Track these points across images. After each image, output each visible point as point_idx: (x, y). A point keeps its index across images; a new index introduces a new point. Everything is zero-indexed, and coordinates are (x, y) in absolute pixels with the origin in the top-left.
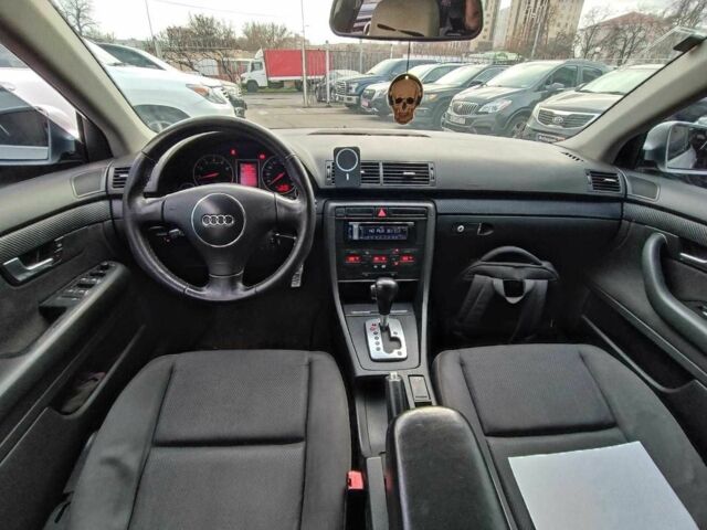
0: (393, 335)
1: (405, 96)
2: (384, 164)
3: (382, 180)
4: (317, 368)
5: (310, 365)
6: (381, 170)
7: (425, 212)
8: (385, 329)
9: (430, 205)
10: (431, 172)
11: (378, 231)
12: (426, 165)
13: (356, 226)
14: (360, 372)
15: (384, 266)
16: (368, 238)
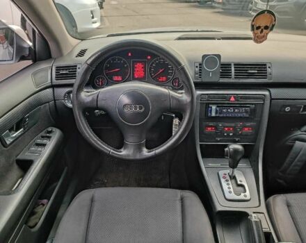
0: (239, 183)
1: (263, 25)
2: (235, 65)
3: (233, 76)
4: (187, 203)
5: (182, 199)
6: (233, 69)
7: (263, 98)
8: (233, 178)
9: (267, 93)
10: (269, 70)
11: (229, 110)
12: (265, 65)
13: (214, 107)
14: (219, 208)
15: (231, 134)
16: (222, 115)
